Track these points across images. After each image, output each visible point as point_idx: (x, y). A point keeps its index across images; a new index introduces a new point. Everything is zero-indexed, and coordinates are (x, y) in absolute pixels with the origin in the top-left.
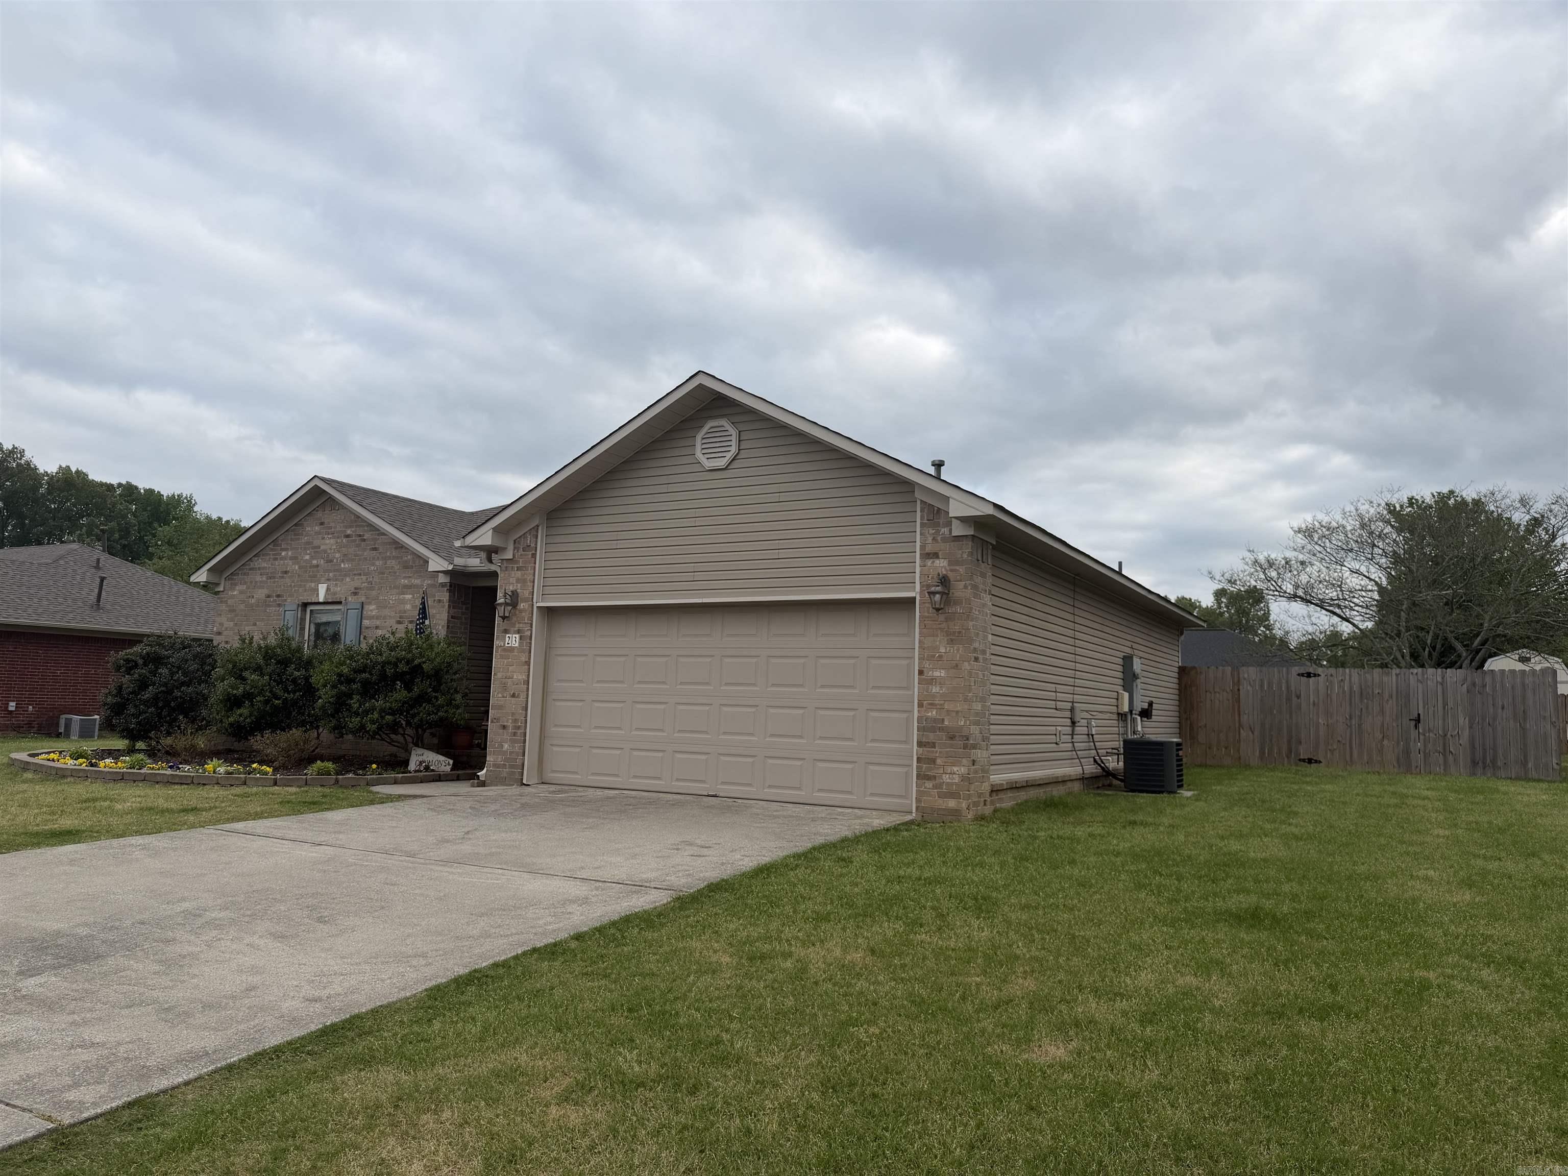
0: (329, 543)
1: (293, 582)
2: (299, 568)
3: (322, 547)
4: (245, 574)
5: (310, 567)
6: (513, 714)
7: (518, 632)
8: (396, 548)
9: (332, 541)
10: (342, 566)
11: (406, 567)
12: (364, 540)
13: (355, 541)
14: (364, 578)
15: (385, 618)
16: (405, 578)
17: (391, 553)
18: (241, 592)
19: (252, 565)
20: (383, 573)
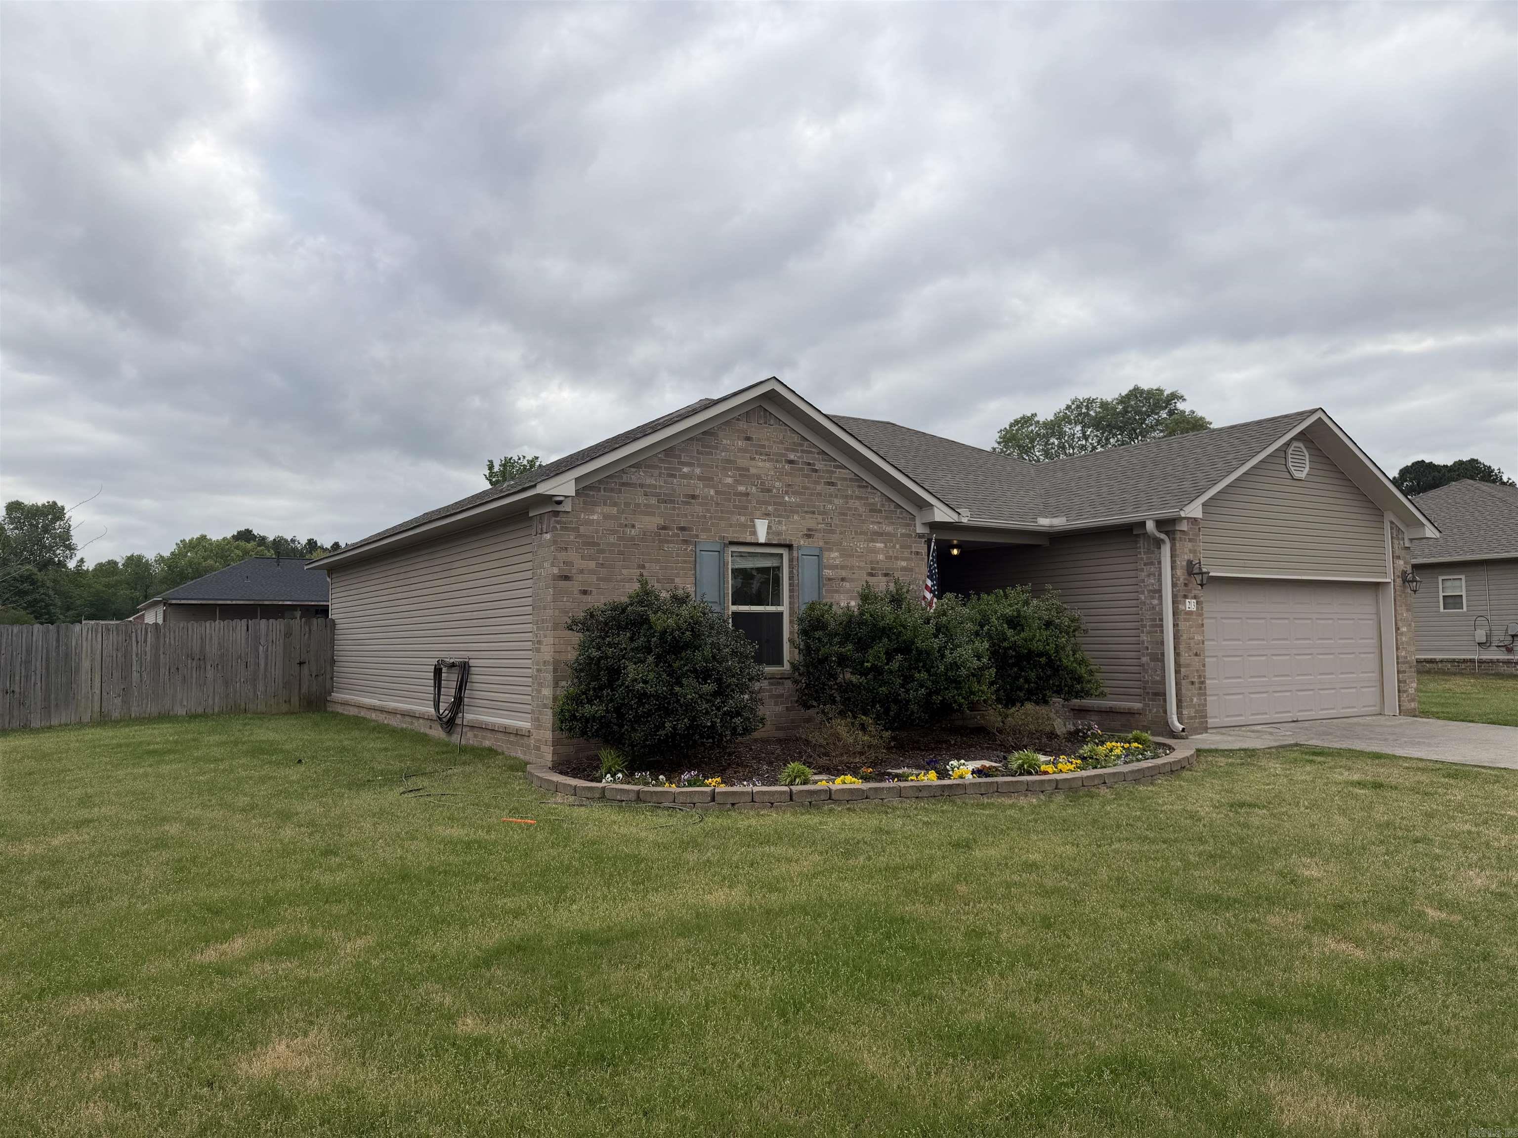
0: (761, 466)
1: (708, 511)
2: (717, 492)
3: (753, 471)
4: (612, 490)
5: (736, 494)
6: (1197, 671)
7: (1195, 597)
8: (859, 487)
9: (768, 465)
10: (787, 498)
11: (873, 510)
12: (816, 471)
13: (802, 469)
14: (820, 517)
15: (852, 568)
16: (873, 523)
17: (854, 492)
18: (606, 517)
19: (625, 479)
20: (845, 514)
